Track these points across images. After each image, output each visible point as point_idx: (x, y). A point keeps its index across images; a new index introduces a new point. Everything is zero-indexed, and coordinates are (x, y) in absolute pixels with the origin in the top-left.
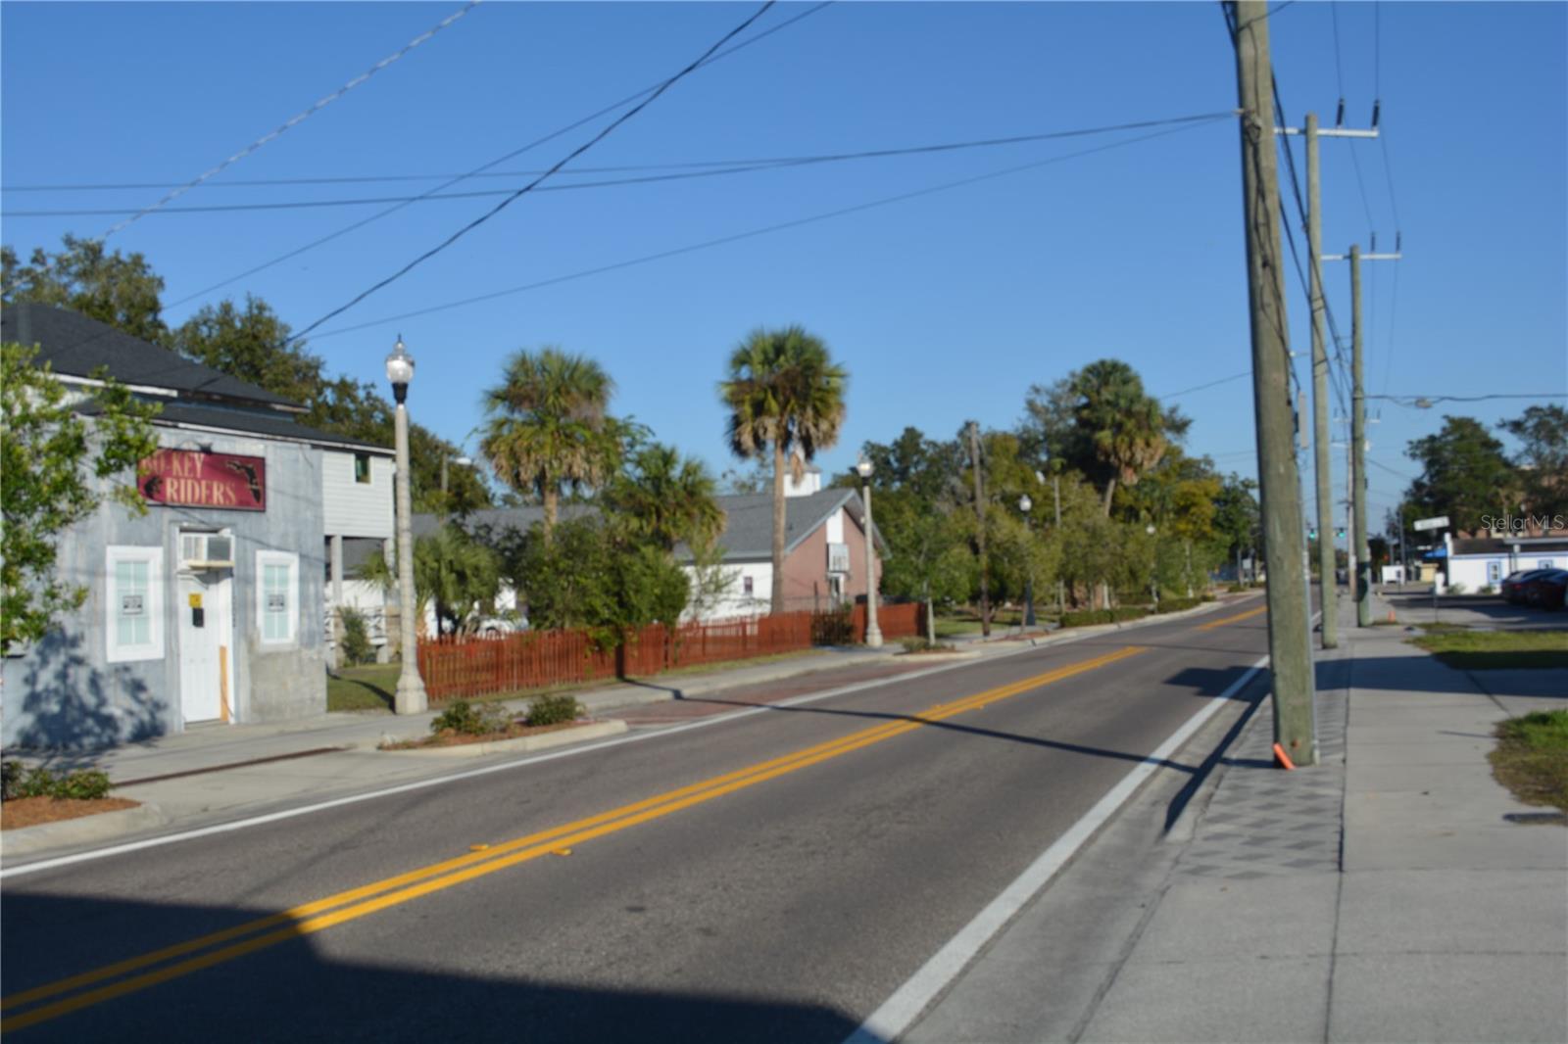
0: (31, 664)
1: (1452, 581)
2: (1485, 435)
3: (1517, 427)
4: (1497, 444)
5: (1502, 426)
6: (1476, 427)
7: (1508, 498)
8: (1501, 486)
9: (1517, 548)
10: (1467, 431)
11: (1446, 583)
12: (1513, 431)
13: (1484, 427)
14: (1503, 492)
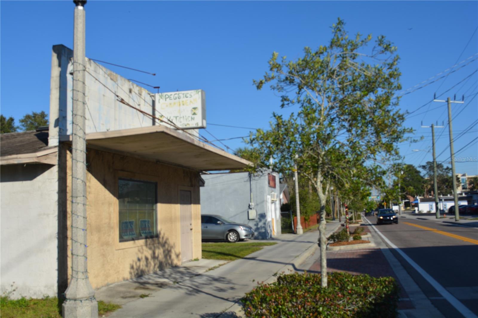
0: (257, 221)
1: (420, 210)
2: (415, 169)
3: (424, 167)
4: (419, 172)
5: (420, 167)
6: (413, 167)
7: (426, 187)
8: (424, 183)
9: (443, 200)
10: (411, 168)
11: (418, 210)
12: (423, 168)
13: (415, 167)
14: (425, 185)
